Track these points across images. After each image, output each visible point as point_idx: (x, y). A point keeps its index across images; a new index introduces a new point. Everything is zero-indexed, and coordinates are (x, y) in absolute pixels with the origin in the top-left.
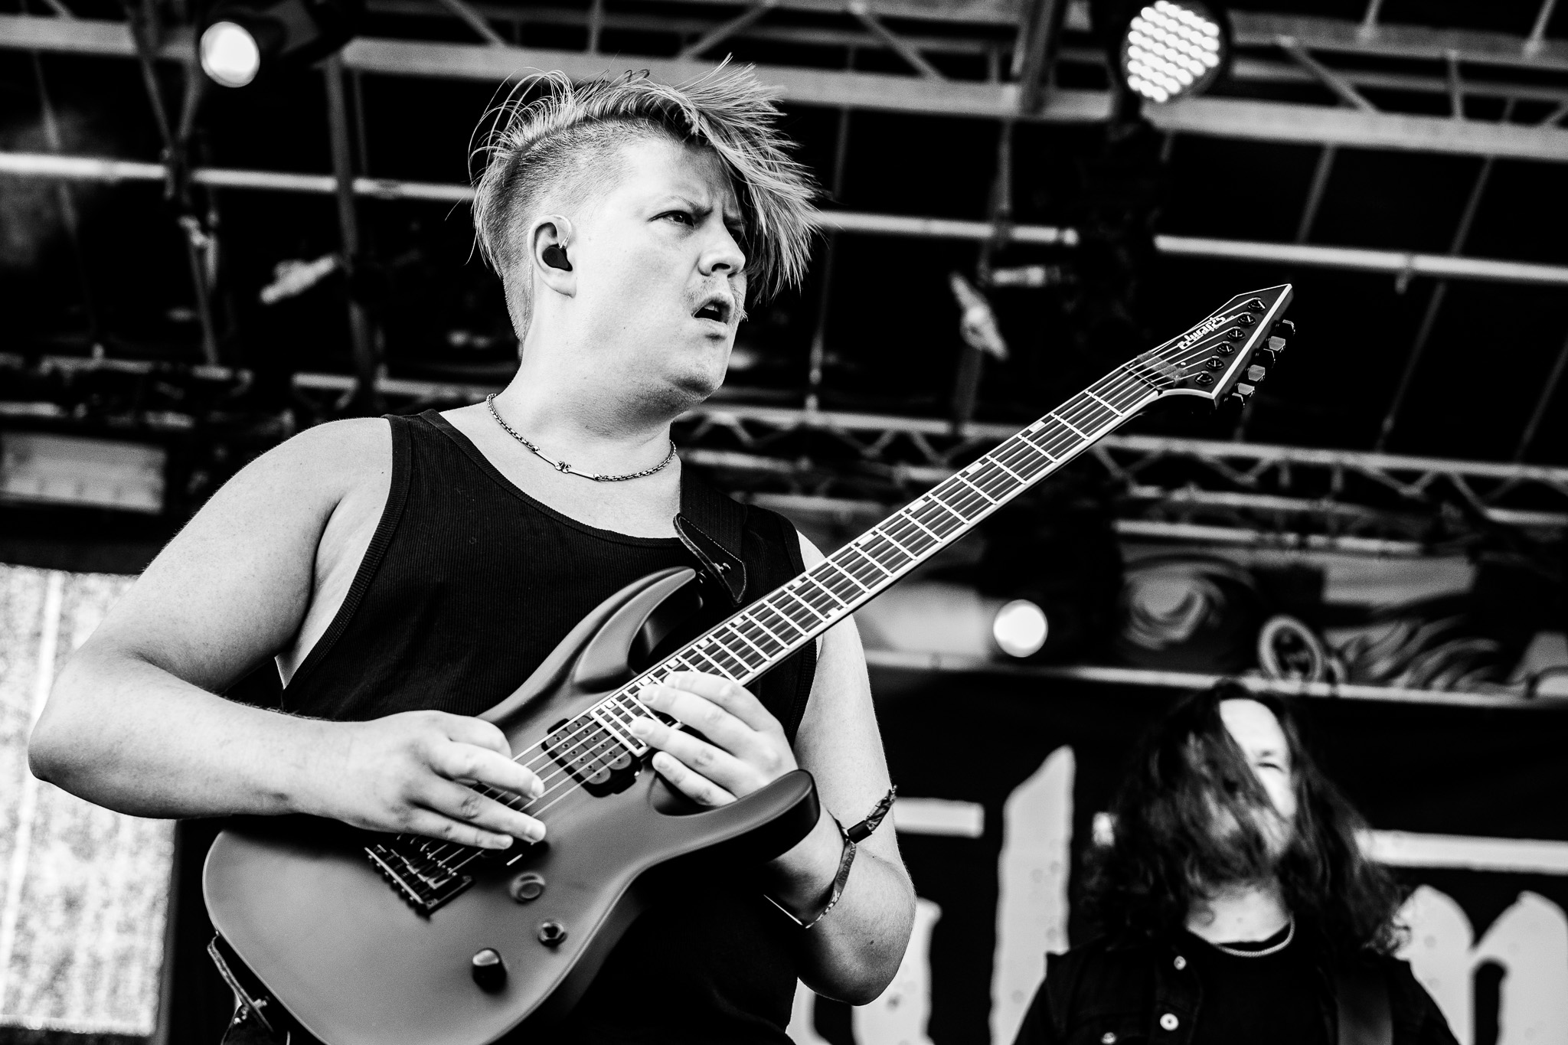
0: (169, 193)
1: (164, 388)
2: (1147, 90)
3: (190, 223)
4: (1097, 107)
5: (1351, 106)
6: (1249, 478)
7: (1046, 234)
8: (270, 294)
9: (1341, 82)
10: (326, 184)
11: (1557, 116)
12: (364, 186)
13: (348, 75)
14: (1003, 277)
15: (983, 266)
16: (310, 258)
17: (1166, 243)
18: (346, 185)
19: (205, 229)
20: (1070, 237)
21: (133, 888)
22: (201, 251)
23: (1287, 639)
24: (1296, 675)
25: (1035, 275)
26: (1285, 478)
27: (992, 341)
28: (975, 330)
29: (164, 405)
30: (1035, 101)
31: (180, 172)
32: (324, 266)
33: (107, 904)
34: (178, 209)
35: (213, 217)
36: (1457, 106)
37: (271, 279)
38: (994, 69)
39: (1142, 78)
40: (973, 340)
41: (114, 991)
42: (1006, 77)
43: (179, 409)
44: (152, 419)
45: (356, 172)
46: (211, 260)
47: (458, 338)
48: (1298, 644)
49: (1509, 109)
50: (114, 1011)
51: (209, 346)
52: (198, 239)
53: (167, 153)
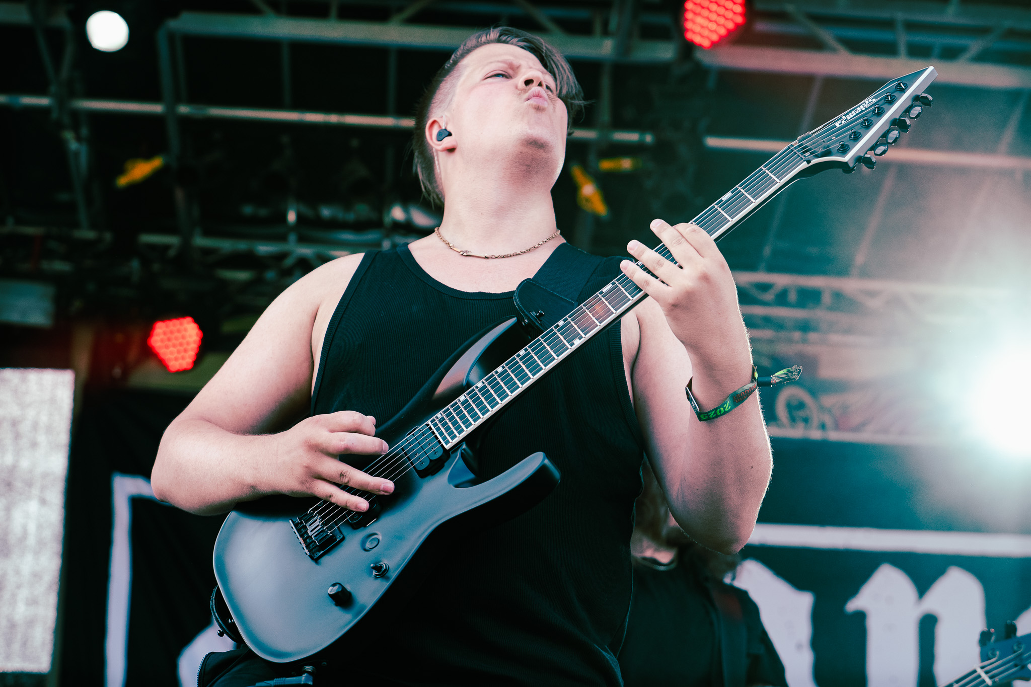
0: (55, 115)
1: (53, 245)
2: (697, 39)
3: (69, 135)
4: (665, 52)
5: (833, 50)
6: (769, 296)
7: (632, 137)
8: (123, 181)
9: (826, 34)
10: (157, 108)
11: (969, 55)
12: (184, 109)
13: (171, 37)
14: (606, 165)
15: (592, 157)
16: (148, 156)
17: (713, 142)
18: (171, 108)
19: (79, 139)
20: (649, 138)
21: (36, 576)
22: (77, 154)
23: (795, 403)
24: (801, 425)
25: (626, 164)
26: (793, 297)
27: (599, 207)
28: (588, 200)
29: (51, 255)
30: (624, 48)
31: (62, 102)
32: (156, 163)
33: (19, 587)
34: (60, 126)
35: (84, 131)
36: (902, 49)
37: (122, 171)
38: (598, 27)
39: (694, 33)
40: (586, 207)
41: (24, 644)
42: (606, 33)
43: (65, 258)
44: (46, 265)
45: (178, 100)
46: (84, 159)
47: (248, 210)
48: (801, 405)
49: (936, 51)
50: (25, 657)
51: (83, 215)
52: (74, 145)
53: (53, 89)
